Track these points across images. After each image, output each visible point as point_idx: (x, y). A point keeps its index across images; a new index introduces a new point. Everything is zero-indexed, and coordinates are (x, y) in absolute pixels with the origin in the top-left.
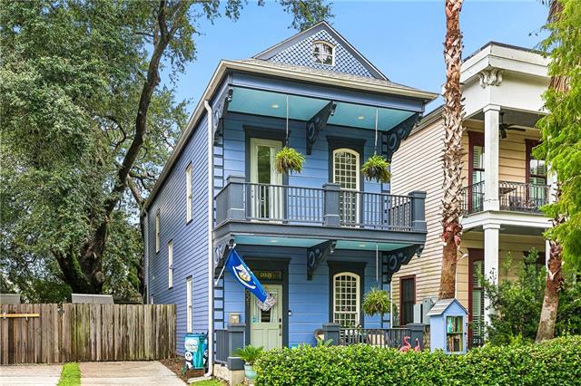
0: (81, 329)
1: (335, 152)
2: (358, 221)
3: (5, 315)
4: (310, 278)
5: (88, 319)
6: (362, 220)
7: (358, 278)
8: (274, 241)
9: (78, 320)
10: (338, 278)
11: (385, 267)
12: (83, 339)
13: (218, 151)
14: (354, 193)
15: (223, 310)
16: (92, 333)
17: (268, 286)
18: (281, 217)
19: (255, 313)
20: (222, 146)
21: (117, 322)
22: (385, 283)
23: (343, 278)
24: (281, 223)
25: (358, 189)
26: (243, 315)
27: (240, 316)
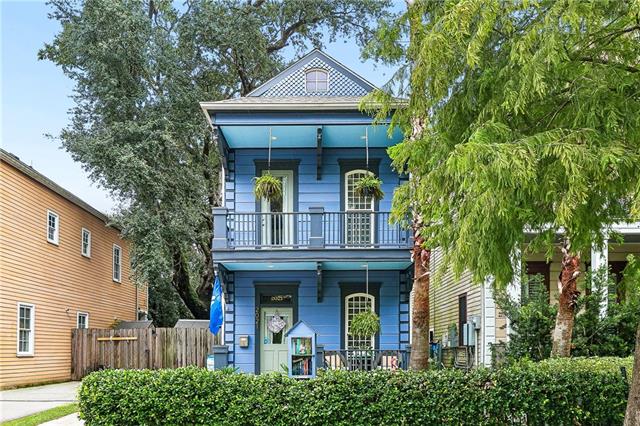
0: (170, 350)
1: (347, 174)
2: (372, 242)
3: (111, 338)
4: (320, 300)
5: (175, 342)
6: (376, 240)
7: (373, 298)
8: (271, 266)
9: (168, 342)
10: (351, 300)
11: (403, 286)
12: (172, 359)
13: (230, 186)
14: (369, 214)
15: (233, 332)
16: (179, 352)
17: (279, 309)
18: (292, 243)
19: (266, 335)
20: (234, 181)
21: (198, 344)
22: (403, 303)
23: (357, 299)
24: (291, 248)
25: (372, 209)
26: (253, 337)
27: (249, 338)
